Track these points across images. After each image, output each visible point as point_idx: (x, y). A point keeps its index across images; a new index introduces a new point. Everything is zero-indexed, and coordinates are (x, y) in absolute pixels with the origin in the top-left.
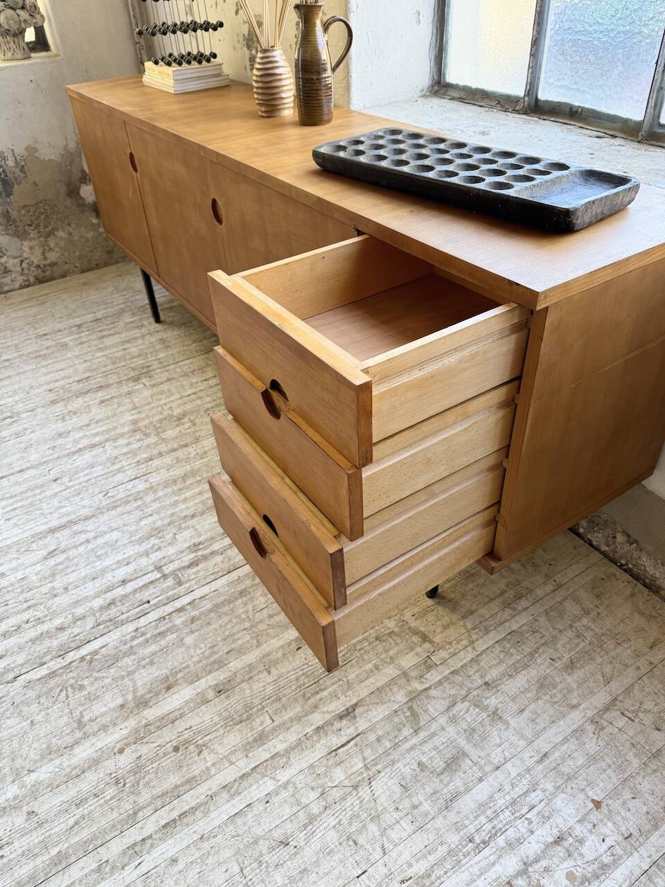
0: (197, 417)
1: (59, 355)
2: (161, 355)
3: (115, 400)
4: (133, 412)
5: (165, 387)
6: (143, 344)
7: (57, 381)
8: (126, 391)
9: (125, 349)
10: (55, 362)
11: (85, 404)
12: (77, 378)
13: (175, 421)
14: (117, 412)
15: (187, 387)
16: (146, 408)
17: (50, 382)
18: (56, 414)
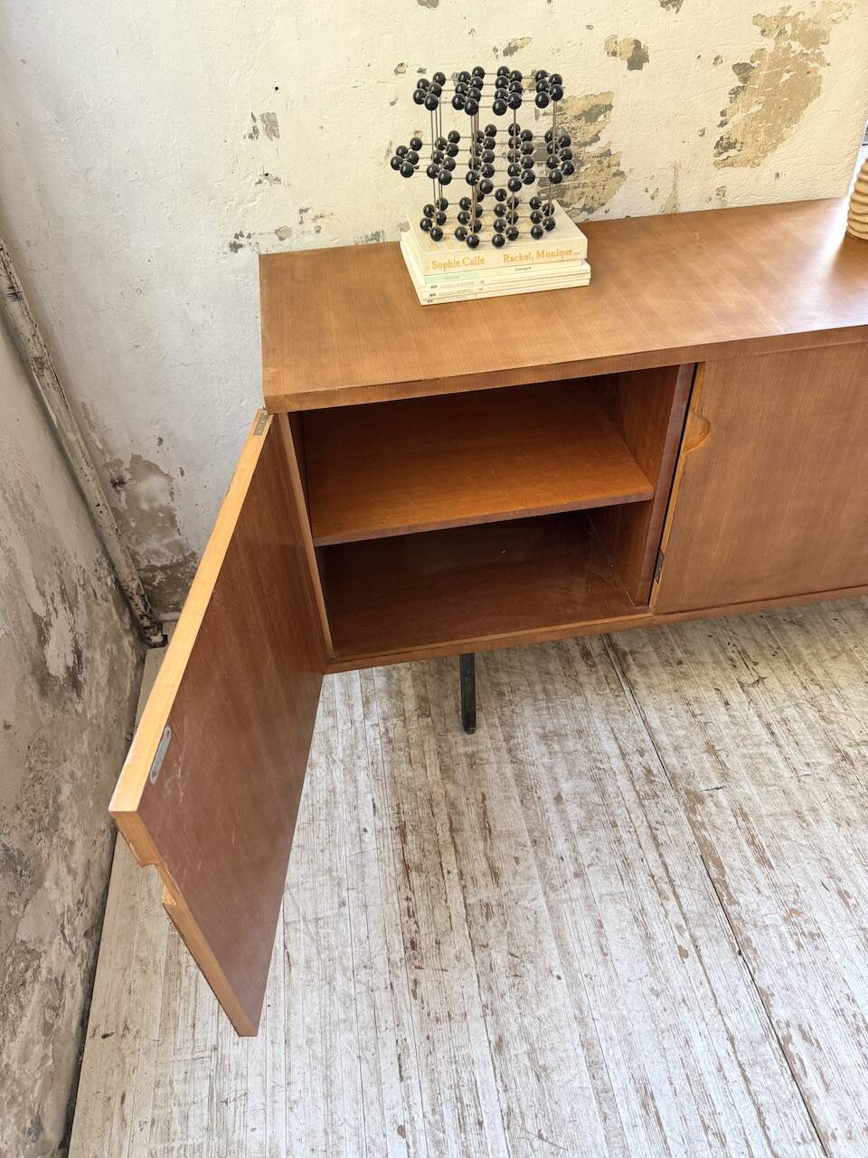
0: (845, 736)
1: (525, 926)
2: (610, 747)
3: (762, 840)
4: (810, 819)
5: (735, 762)
6: (550, 769)
7: (648, 937)
8: (732, 819)
9: (558, 799)
10: (559, 937)
11: (766, 892)
12: (649, 899)
13: (853, 764)
14: (804, 842)
15: (743, 731)
16: (799, 797)
17: (651, 953)
18: (793, 947)
